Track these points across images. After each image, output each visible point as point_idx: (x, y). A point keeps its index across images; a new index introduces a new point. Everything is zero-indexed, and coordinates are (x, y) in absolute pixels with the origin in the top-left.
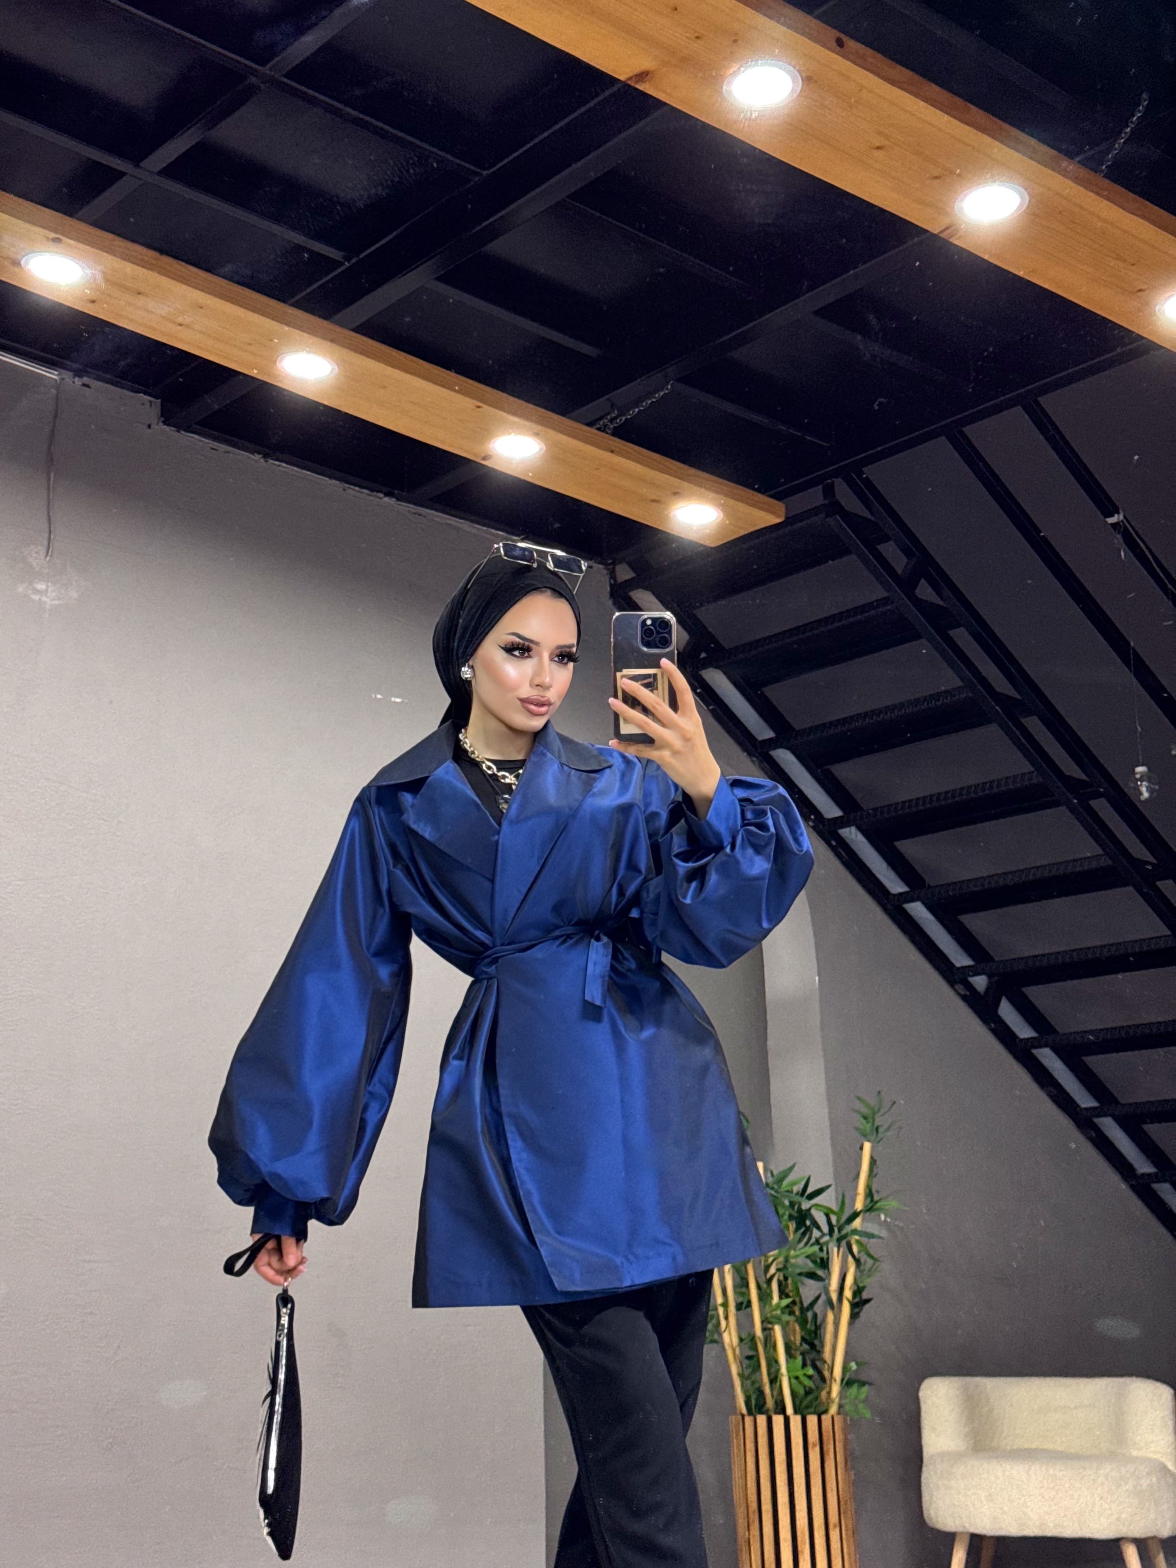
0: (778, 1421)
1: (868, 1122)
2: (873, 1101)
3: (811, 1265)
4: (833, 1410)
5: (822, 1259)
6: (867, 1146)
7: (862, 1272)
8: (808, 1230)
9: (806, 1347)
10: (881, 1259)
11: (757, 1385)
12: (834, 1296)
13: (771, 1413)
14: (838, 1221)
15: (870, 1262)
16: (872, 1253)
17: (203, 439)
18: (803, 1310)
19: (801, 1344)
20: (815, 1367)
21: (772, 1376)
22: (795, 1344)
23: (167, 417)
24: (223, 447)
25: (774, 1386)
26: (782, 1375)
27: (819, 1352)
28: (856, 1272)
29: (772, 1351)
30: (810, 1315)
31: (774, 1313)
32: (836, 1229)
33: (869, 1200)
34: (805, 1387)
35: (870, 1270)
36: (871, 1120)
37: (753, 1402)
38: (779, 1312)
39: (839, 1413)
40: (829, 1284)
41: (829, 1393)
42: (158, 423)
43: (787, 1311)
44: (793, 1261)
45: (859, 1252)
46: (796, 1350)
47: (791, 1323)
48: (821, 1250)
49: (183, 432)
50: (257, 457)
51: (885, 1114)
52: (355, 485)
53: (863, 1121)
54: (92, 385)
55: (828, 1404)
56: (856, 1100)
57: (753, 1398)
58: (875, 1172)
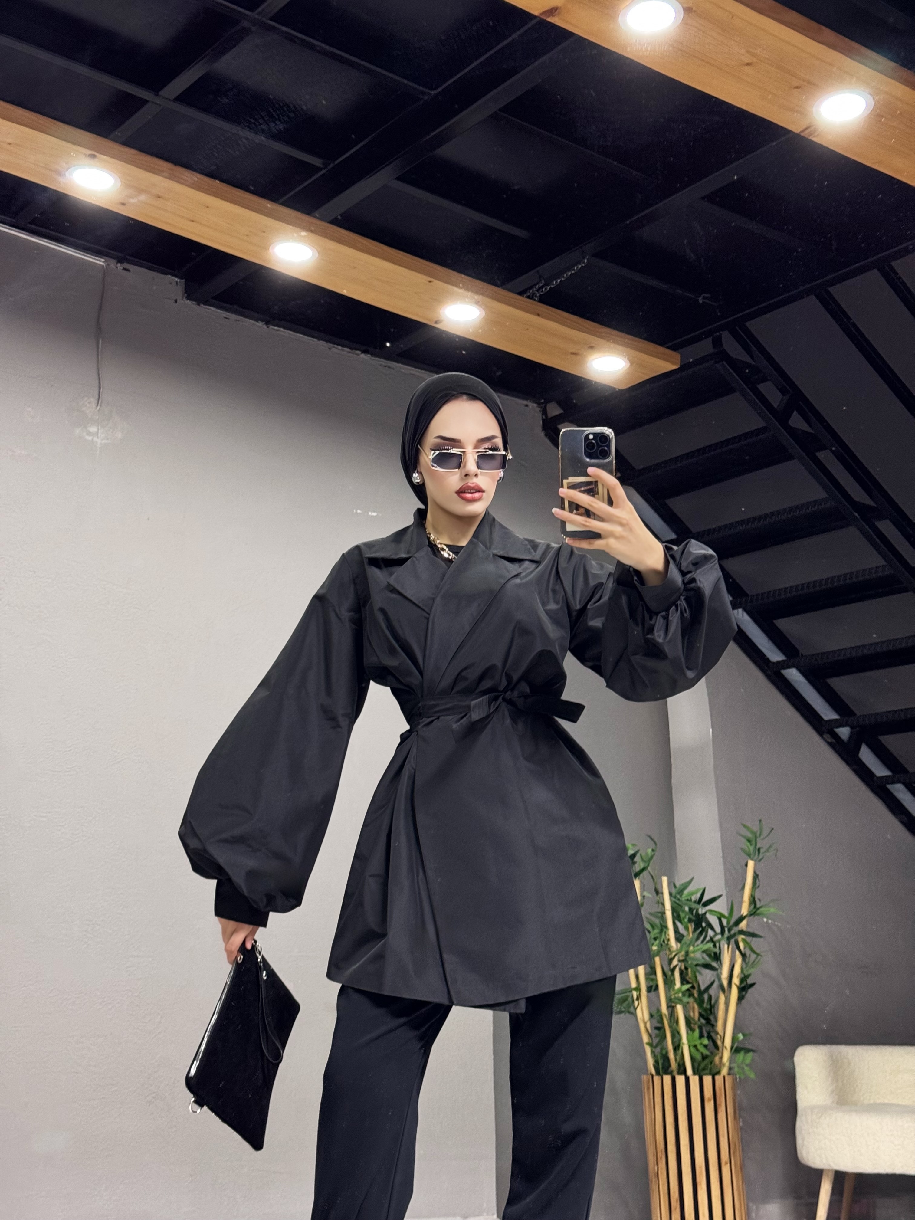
0: (680, 1080)
1: (751, 845)
2: (756, 828)
3: (707, 958)
4: (724, 1071)
5: (715, 953)
6: (751, 863)
7: (746, 964)
8: (703, 930)
9: (703, 1021)
10: (762, 954)
11: (664, 1052)
12: (725, 983)
13: (675, 1073)
14: (728, 923)
15: (753, 956)
16: (755, 949)
17: (219, 311)
18: (701, 993)
19: (699, 1020)
20: (710, 1037)
21: (676, 1044)
22: (694, 1020)
23: (190, 294)
24: (233, 317)
25: (677, 1052)
26: (683, 1044)
27: (713, 1026)
28: (742, 963)
29: (675, 1024)
30: (706, 996)
31: (677, 995)
32: (726, 929)
33: (752, 906)
34: (702, 1054)
35: (754, 962)
36: (753, 843)
37: (660, 1066)
38: (680, 995)
39: (729, 1074)
40: (721, 973)
41: (721, 1058)
42: (183, 299)
43: (687, 994)
44: (692, 955)
45: (745, 948)
46: (695, 1024)
47: (691, 1004)
48: (715, 946)
49: (202, 305)
50: (260, 324)
51: (766, 837)
52: (338, 345)
53: (748, 844)
54: (131, 269)
55: (720, 1067)
56: (742, 828)
57: (660, 1062)
58: (757, 885)
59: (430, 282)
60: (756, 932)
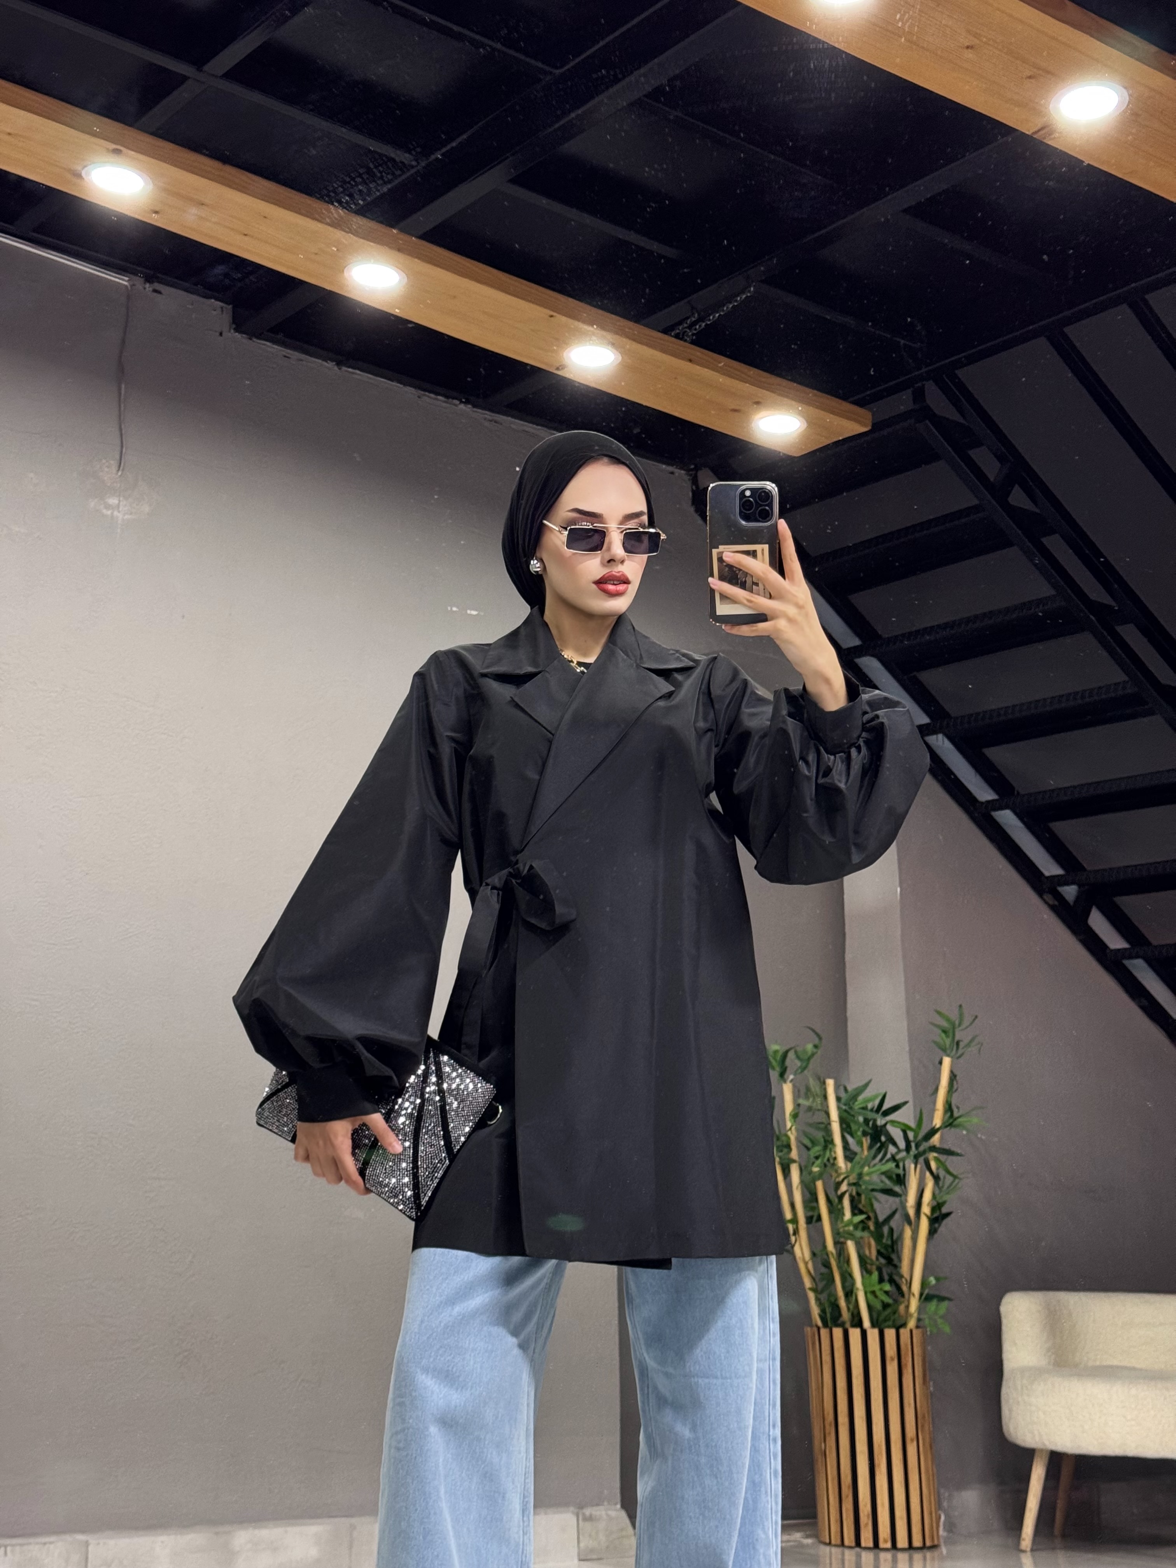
0: (855, 1334)
1: (947, 1036)
2: (954, 1016)
3: (888, 1182)
4: (912, 1324)
5: (899, 1176)
6: (947, 1061)
7: (940, 1189)
8: (883, 1146)
9: (882, 1261)
10: (960, 1176)
11: (832, 1299)
12: (911, 1212)
13: (848, 1325)
14: (916, 1137)
15: (949, 1179)
16: (951, 1170)
17: (276, 347)
18: (879, 1225)
19: (877, 1259)
20: (892, 1281)
21: (848, 1288)
22: (870, 1259)
23: (239, 324)
24: (295, 355)
25: (850, 1299)
26: (857, 1289)
27: (896, 1268)
28: (934, 1188)
29: (846, 1265)
30: (885, 1230)
31: (847, 1228)
32: (913, 1145)
33: (949, 1114)
34: (883, 1302)
35: (948, 1187)
37: (828, 1316)
38: (851, 1228)
39: (917, 1327)
40: (906, 1200)
41: (907, 1307)
42: (230, 331)
43: (861, 1226)
44: (866, 1178)
45: (938, 1169)
46: (872, 1265)
47: (866, 1239)
48: (897, 1166)
49: (255, 340)
50: (330, 365)
51: (967, 1027)
52: (430, 392)
53: (943, 1035)
54: (163, 291)
55: (907, 1318)
56: (937, 1016)
57: (828, 1310)
58: (955, 1087)
59: (552, 316)
60: (954, 1149)
